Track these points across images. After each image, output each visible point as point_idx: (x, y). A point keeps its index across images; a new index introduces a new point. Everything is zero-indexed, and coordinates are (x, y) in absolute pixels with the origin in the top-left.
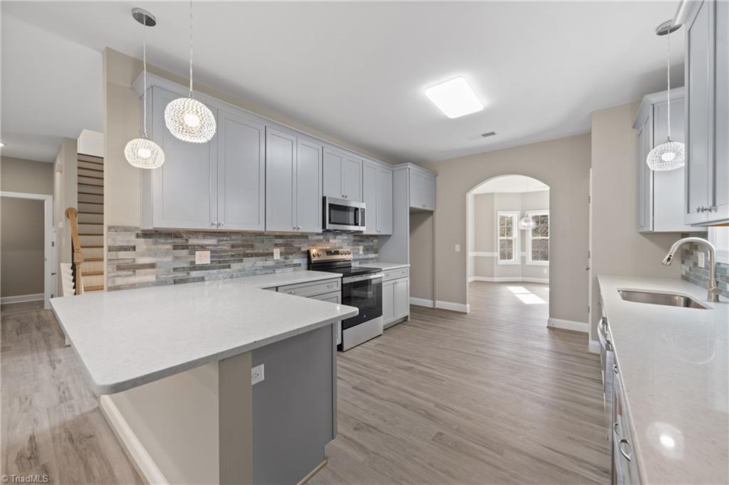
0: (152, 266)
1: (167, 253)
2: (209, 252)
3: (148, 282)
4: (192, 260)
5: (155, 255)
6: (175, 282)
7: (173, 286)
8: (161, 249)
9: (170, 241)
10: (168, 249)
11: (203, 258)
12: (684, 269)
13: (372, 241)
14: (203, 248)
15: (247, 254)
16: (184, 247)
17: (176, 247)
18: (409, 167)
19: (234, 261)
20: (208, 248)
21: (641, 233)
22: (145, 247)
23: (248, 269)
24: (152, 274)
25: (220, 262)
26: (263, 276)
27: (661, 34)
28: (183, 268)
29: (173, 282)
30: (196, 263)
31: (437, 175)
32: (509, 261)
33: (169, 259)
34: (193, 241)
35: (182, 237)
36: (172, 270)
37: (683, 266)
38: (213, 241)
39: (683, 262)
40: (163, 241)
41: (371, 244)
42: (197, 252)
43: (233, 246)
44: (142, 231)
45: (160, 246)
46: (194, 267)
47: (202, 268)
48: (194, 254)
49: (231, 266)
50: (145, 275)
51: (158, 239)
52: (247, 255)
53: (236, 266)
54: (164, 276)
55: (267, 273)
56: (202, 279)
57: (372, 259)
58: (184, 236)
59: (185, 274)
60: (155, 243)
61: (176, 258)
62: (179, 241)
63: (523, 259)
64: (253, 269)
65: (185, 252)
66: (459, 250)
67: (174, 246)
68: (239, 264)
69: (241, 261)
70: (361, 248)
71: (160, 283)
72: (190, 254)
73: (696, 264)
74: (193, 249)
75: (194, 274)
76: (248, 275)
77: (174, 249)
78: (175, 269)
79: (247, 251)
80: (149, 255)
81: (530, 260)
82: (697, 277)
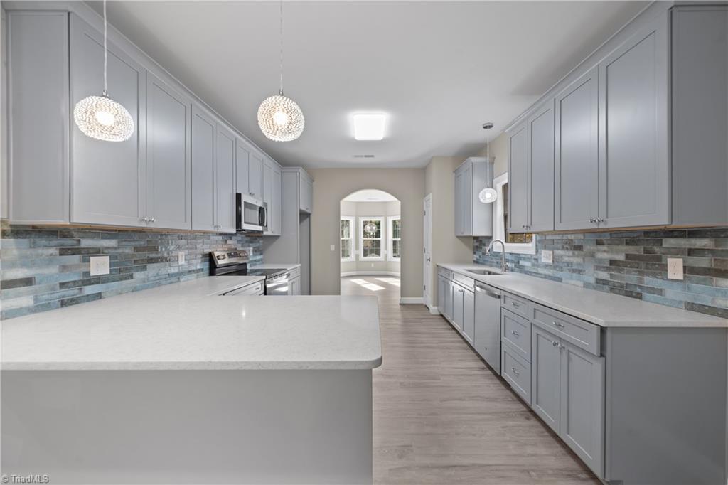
0: (28, 282)
1: (50, 261)
2: (108, 257)
3: (21, 308)
4: (86, 270)
5: (32, 265)
6: (63, 304)
7: (61, 310)
8: (42, 255)
9: (55, 242)
10: (51, 255)
11: (100, 266)
12: (476, 257)
13: (259, 242)
14: (98, 252)
15: (152, 259)
16: (75, 252)
17: (63, 252)
18: (300, 171)
19: (138, 269)
20: (106, 251)
21: (457, 237)
22: (15, 252)
23: (152, 278)
24: (28, 294)
25: (121, 270)
26: (168, 286)
27: (485, 127)
28: (74, 282)
29: (59, 304)
30: (92, 274)
31: (313, 181)
32: (348, 258)
33: (53, 270)
34: (86, 243)
35: (71, 237)
36: (58, 285)
37: (475, 256)
38: (112, 243)
39: (475, 253)
40: (44, 242)
41: (258, 245)
42: (91, 258)
43: (137, 249)
44: (11, 226)
45: (40, 251)
46: (89, 280)
47: (99, 280)
48: (89, 261)
49: (134, 275)
50: (16, 297)
51: (37, 240)
52: (151, 261)
53: (139, 275)
54: (46, 297)
55: (171, 283)
56: (98, 296)
57: (259, 261)
58: (75, 234)
59: (76, 291)
60: (33, 246)
61: (64, 268)
62: (68, 243)
63: (357, 256)
64: (157, 278)
65: (76, 259)
66: (333, 250)
67: (60, 249)
68: (142, 272)
69: (144, 268)
70: (251, 249)
71: (41, 307)
72: (84, 261)
73: (484, 254)
74: (88, 253)
75: (89, 290)
76: (153, 286)
77: (61, 255)
78: (62, 285)
79: (151, 256)
80: (23, 265)
81: (362, 258)
82: (485, 261)
